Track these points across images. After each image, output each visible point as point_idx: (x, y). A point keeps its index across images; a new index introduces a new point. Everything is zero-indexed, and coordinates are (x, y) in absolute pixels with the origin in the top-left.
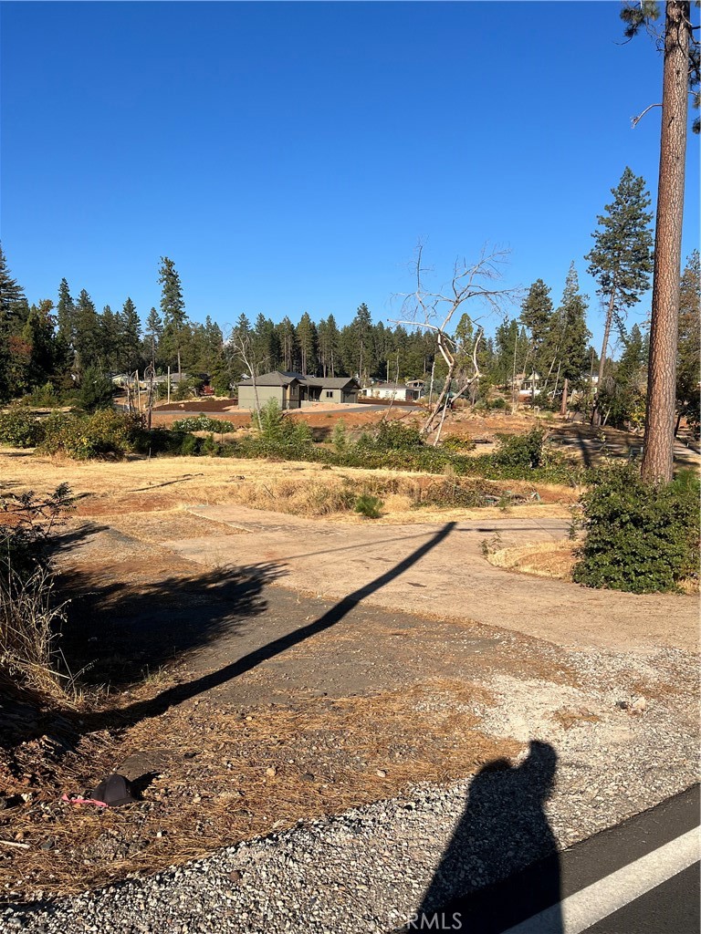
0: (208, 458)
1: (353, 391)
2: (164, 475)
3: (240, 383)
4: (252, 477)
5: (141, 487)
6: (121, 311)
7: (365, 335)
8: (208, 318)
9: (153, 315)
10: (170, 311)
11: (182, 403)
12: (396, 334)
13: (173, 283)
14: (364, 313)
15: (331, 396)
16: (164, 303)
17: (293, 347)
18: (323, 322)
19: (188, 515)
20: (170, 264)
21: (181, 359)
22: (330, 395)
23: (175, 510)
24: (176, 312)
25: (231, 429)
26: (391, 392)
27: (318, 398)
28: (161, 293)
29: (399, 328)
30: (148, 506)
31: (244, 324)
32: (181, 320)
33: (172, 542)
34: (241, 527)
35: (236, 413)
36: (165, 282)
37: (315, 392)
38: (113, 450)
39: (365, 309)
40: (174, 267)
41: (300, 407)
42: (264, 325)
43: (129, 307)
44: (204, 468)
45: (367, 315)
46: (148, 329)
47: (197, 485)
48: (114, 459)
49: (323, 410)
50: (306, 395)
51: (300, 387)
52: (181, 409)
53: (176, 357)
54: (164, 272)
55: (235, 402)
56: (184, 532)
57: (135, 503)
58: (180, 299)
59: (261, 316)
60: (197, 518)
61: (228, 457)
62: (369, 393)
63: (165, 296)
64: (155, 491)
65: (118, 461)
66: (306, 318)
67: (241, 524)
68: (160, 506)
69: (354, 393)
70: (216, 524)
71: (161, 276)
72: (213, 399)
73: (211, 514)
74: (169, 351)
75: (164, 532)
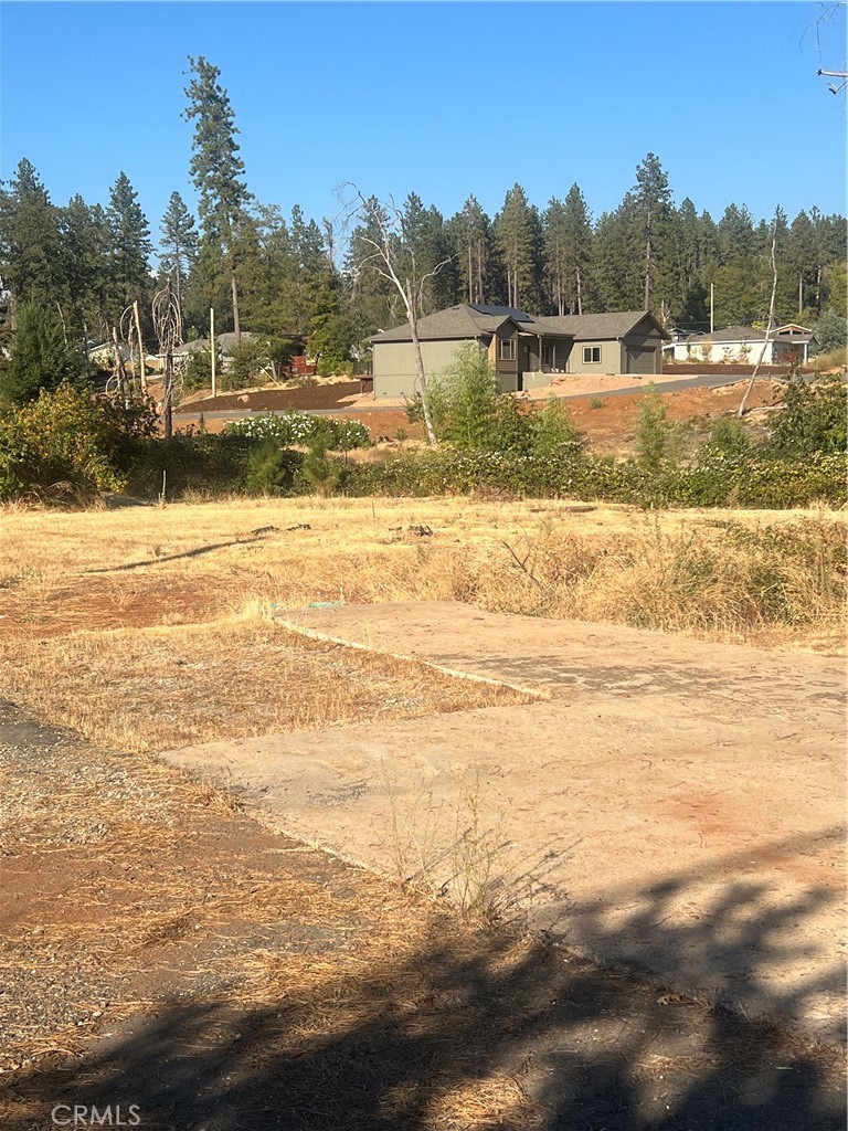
0: (317, 499)
1: (648, 343)
2: (199, 532)
3: (376, 337)
4: (454, 529)
5: (128, 561)
6: (106, 203)
7: (656, 227)
8: (296, 210)
9: (174, 208)
10: (211, 183)
11: (243, 395)
12: (724, 227)
13: (217, 118)
14: (653, 178)
15: (596, 358)
16: (200, 165)
17: (488, 265)
18: (556, 206)
19: (277, 635)
20: (209, 73)
21: (239, 294)
22: (593, 356)
23: (233, 619)
24: (226, 185)
25: (360, 439)
26: (736, 348)
27: (562, 366)
28: (192, 141)
29: (731, 211)
30: (143, 609)
31: (375, 220)
32: (237, 203)
33: (221, 745)
34: (493, 679)
35: (370, 409)
36: (199, 115)
37: (555, 351)
38: (67, 478)
39: (655, 167)
40: (218, 81)
41: (520, 389)
42: (421, 220)
43: (124, 194)
44: (307, 515)
45: (660, 181)
46: (165, 242)
47: (295, 553)
48: (70, 502)
49: (577, 392)
50: (536, 360)
51: (521, 339)
52: (241, 405)
53: (227, 290)
54: (196, 92)
55: (367, 384)
56: (267, 699)
57: (103, 603)
58: (235, 154)
59: (414, 200)
60: (310, 645)
61: (364, 494)
62: (681, 354)
63: (199, 150)
64: (170, 569)
65: (80, 507)
66: (516, 199)
67: (484, 664)
68: (179, 610)
69: (652, 349)
70: (390, 668)
71: (189, 103)
72: (315, 383)
73: (363, 633)
74: (213, 277)
75: (190, 699)
